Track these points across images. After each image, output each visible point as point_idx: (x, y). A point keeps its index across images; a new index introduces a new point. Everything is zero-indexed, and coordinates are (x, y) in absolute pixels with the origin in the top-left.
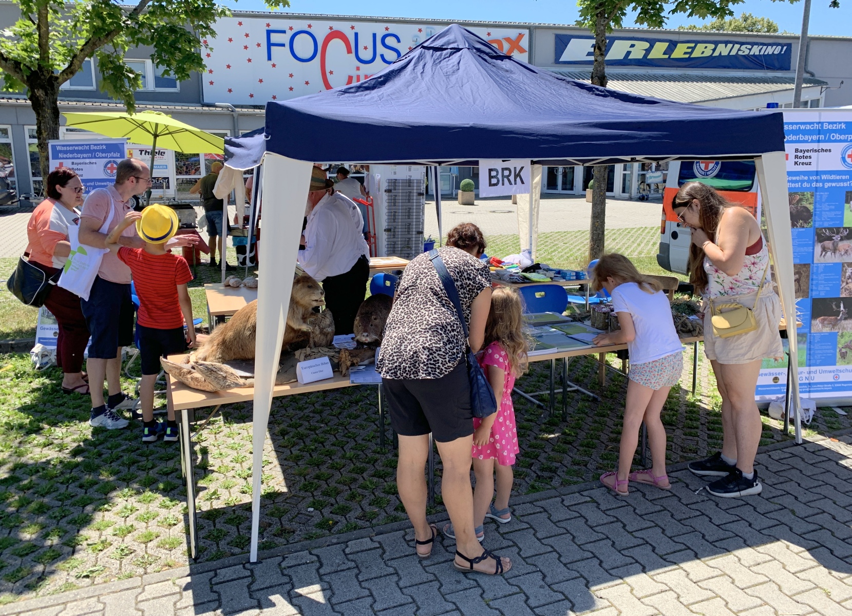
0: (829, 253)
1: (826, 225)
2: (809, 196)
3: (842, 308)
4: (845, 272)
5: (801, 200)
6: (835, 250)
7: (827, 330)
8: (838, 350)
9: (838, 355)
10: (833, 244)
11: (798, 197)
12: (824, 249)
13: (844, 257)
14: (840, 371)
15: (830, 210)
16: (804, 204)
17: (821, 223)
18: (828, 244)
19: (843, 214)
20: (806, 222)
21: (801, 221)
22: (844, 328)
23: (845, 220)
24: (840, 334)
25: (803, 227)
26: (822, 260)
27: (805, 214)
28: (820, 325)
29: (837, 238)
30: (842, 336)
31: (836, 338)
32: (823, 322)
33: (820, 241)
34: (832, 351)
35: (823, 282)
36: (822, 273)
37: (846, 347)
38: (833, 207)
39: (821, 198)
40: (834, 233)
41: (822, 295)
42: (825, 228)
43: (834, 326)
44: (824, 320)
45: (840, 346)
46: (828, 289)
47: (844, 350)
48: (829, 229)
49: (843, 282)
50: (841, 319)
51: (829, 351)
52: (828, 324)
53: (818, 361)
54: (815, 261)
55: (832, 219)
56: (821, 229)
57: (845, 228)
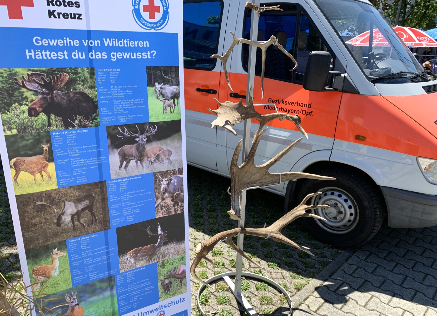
0: (133, 163)
1: (123, 120)
2: (87, 75)
3: (160, 232)
4: (160, 185)
5: (72, 82)
6: (141, 156)
7: (142, 264)
8: (159, 284)
9: (161, 289)
10: (138, 148)
11: (67, 78)
12: (125, 158)
13: (155, 165)
14: (165, 306)
15: (126, 97)
16: (80, 87)
17: (114, 118)
18: (130, 149)
19: (146, 103)
20: (88, 119)
21: (79, 117)
22: (165, 255)
23: (151, 112)
24: (160, 264)
25: (85, 126)
26: (123, 173)
27: (85, 105)
28: (132, 260)
29: (142, 139)
30: (163, 265)
31: (157, 270)
32: (135, 256)
33: (117, 147)
34: (152, 287)
35: (129, 203)
36: (125, 191)
37: (169, 277)
38: (129, 93)
39: (108, 78)
40: (136, 132)
41: (130, 220)
42: (121, 126)
43: (151, 255)
44: (137, 252)
45: (162, 278)
46: (137, 211)
47: (167, 281)
48: (128, 126)
49: (157, 198)
50: (160, 246)
51: (148, 289)
52: (143, 256)
53: (135, 305)
54: (113, 176)
55: (131, 111)
56: (116, 127)
57: (153, 124)
